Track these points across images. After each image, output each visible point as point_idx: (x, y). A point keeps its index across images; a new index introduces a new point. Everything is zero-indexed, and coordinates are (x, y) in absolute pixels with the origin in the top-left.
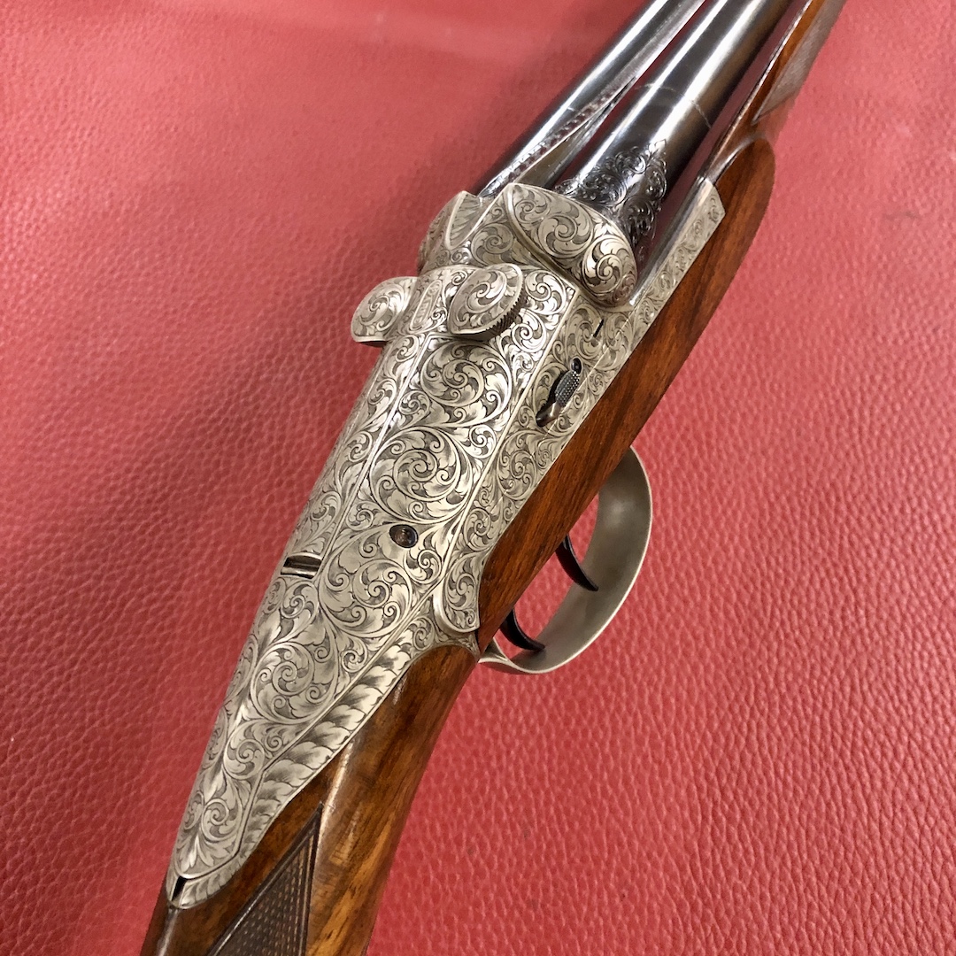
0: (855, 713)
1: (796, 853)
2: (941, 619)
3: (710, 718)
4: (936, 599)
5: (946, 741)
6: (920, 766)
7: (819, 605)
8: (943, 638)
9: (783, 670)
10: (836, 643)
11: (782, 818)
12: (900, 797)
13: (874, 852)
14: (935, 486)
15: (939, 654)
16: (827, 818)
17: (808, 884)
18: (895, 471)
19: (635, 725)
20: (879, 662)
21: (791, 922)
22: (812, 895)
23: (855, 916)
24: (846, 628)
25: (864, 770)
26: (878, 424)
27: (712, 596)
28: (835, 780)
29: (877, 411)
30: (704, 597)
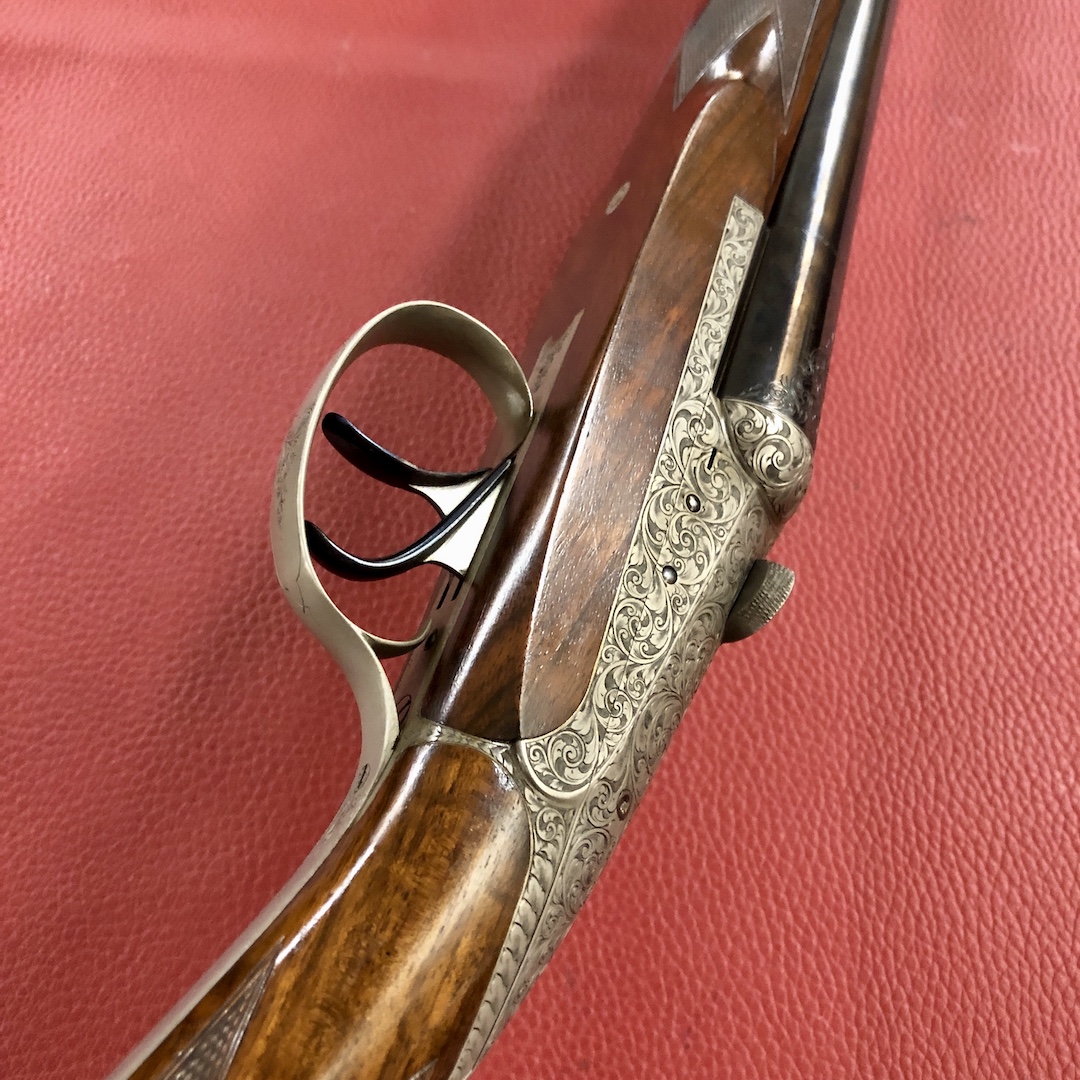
0: (942, 808)
1: (884, 978)
2: (1034, 689)
3: (775, 828)
4: (1027, 666)
5: (1049, 831)
6: (1021, 863)
7: (893, 685)
8: (1039, 711)
9: (855, 764)
10: (916, 729)
11: (865, 938)
12: (1001, 902)
13: (974, 967)
14: (1019, 534)
15: (1035, 729)
16: (917, 934)
17: (900, 1013)
18: (971, 521)
19: (690, 845)
20: (966, 746)
21: (883, 1059)
22: (905, 1025)
23: (957, 1046)
24: (925, 710)
25: (957, 874)
26: (947, 467)
27: (769, 684)
28: (923, 889)
29: (946, 452)
30: (760, 688)
